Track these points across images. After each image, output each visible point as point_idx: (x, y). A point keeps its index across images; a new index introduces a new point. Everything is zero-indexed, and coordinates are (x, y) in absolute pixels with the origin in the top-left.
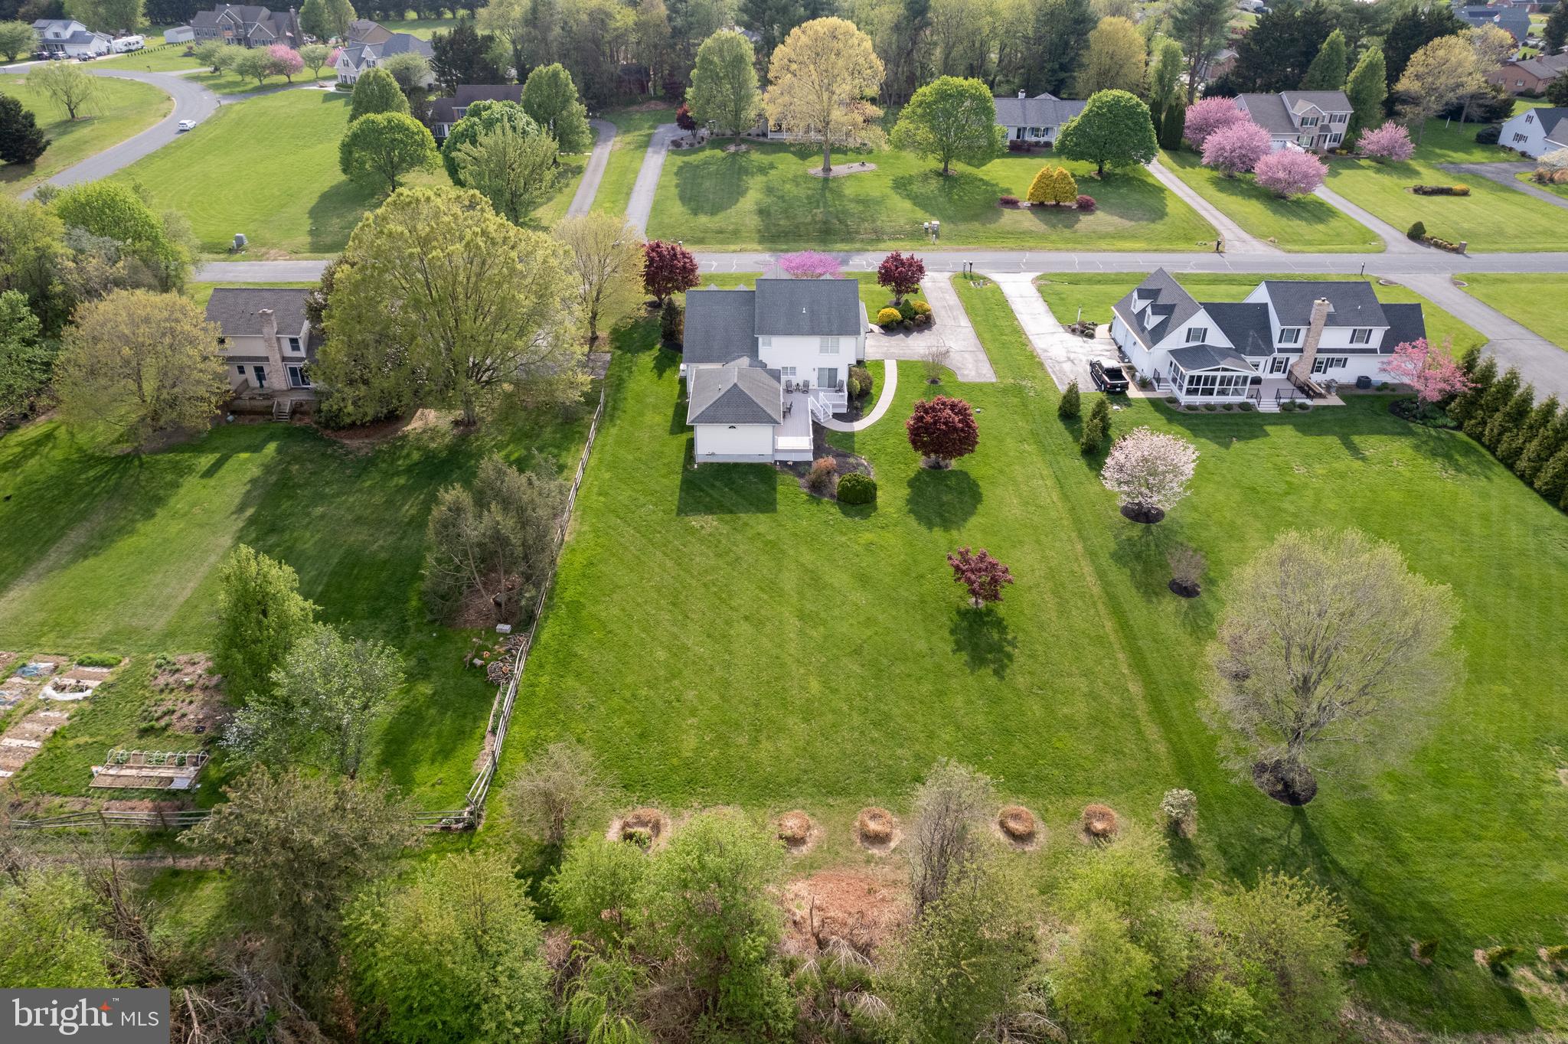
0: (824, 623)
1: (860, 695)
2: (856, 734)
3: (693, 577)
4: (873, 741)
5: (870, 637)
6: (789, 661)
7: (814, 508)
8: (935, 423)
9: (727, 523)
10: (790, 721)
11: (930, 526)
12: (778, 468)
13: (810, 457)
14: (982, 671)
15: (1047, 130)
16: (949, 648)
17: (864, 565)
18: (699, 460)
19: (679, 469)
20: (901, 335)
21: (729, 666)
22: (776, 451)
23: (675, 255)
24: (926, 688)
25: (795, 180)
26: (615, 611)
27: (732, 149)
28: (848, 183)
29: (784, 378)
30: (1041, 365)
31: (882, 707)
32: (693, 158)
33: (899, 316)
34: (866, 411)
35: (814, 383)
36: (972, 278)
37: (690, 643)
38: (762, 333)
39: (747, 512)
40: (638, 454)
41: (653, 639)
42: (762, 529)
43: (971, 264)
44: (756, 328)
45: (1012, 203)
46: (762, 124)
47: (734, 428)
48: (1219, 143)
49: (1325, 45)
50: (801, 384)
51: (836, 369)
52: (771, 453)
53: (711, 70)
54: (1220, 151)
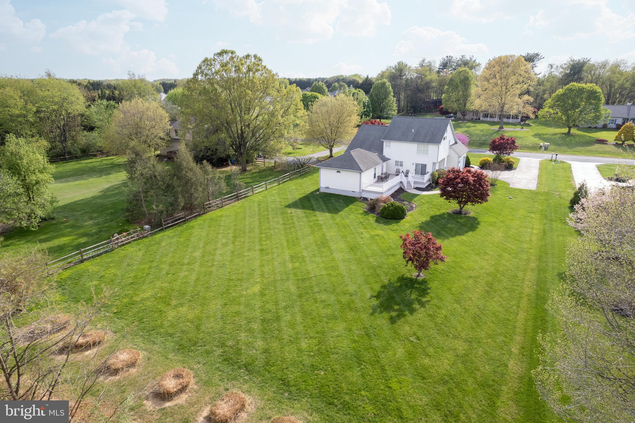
12: (360, 200)
18: (321, 190)
19: (308, 193)
22: (362, 191)
25: (484, 130)
29: (396, 167)
33: (492, 161)
34: (437, 189)
38: (385, 139)
43: (557, 155)
44: (383, 137)
45: (603, 142)
46: (479, 115)
47: (340, 172)
50: (405, 171)
51: (426, 165)
52: (359, 191)
53: (453, 84)
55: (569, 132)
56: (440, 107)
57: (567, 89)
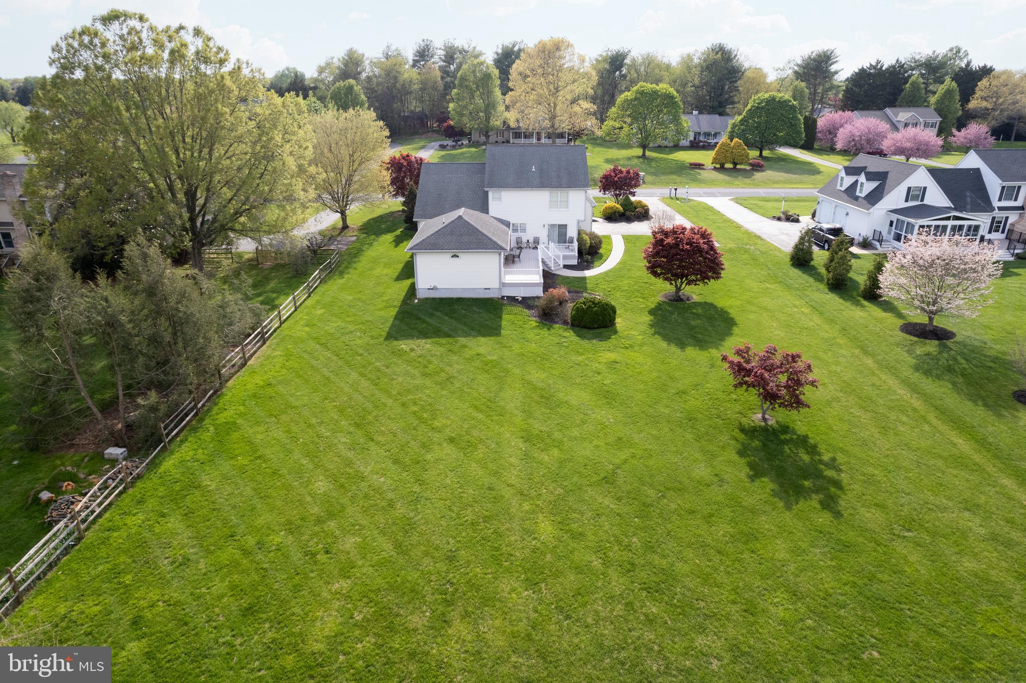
0: (559, 445)
1: (619, 543)
2: (619, 609)
3: (390, 396)
4: (650, 621)
5: (625, 461)
6: (507, 493)
7: (544, 332)
9: (442, 345)
10: (505, 585)
11: (682, 345)
12: (505, 302)
13: (539, 292)
14: (802, 505)
15: (715, 134)
16: (744, 472)
17: (607, 382)
18: (421, 294)
19: (397, 304)
20: (624, 223)
21: (417, 500)
22: (503, 285)
24: (722, 530)
26: (278, 434)
27: (484, 147)
29: (515, 235)
30: (759, 238)
31: (657, 560)
32: (454, 152)
33: (621, 209)
34: (596, 263)
35: (544, 239)
36: (677, 199)
37: (367, 471)
38: (492, 187)
39: (467, 336)
40: (358, 296)
41: (317, 466)
42: (482, 350)
43: (676, 189)
44: (486, 182)
45: (699, 166)
46: (506, 134)
47: (458, 257)
48: (850, 132)
49: (908, 85)
50: (531, 240)
51: (566, 225)
52: (498, 286)
53: (467, 87)
54: (852, 139)
55: (644, 154)
56: (445, 124)
57: (637, 92)
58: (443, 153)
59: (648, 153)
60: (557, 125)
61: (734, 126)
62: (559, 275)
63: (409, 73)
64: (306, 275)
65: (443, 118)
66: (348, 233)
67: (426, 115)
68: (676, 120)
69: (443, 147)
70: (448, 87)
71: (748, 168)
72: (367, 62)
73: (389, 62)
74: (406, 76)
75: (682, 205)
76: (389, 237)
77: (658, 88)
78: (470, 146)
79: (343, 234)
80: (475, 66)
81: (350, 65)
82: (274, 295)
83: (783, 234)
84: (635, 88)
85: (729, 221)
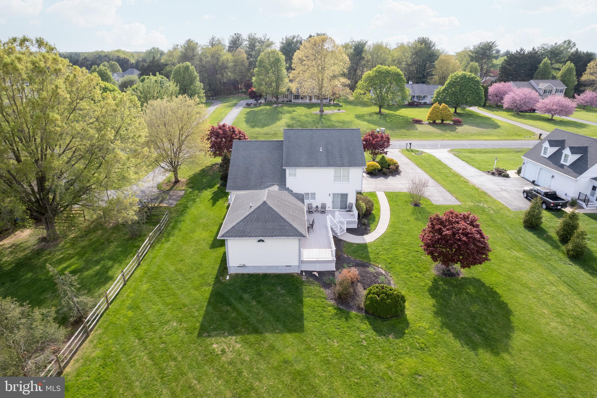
7: (342, 323)
8: (454, 234)
9: (251, 345)
11: (474, 346)
12: (304, 278)
13: (332, 267)
15: (424, 97)
18: (231, 271)
19: (211, 280)
20: (382, 178)
22: (302, 262)
23: (234, 132)
25: (306, 115)
27: (275, 106)
28: (333, 116)
29: (306, 202)
30: (485, 194)
32: (256, 109)
33: (379, 167)
34: (372, 226)
35: (329, 206)
36: (412, 151)
38: (288, 166)
39: (273, 331)
40: (180, 266)
42: (290, 353)
43: (410, 144)
44: (284, 162)
45: (419, 122)
46: (289, 96)
47: (263, 241)
48: (513, 97)
49: (541, 65)
50: (320, 206)
51: (347, 194)
52: (297, 264)
53: (264, 67)
54: (514, 101)
55: (380, 111)
56: (250, 90)
57: (376, 71)
58: (248, 110)
59: (383, 110)
60: (323, 93)
61: (439, 94)
62: (344, 241)
63: (226, 56)
64: (140, 236)
65: (249, 85)
66: (179, 186)
67: (237, 82)
68: (402, 90)
69: (248, 105)
70: (252, 65)
71: (451, 123)
72: (200, 48)
73: (213, 49)
74: (224, 57)
75: (416, 156)
76: (208, 194)
77: (390, 69)
78: (266, 105)
79: (175, 188)
80: (269, 53)
81: (189, 51)
82: (110, 263)
83: (502, 190)
84: (375, 69)
85: (456, 175)
